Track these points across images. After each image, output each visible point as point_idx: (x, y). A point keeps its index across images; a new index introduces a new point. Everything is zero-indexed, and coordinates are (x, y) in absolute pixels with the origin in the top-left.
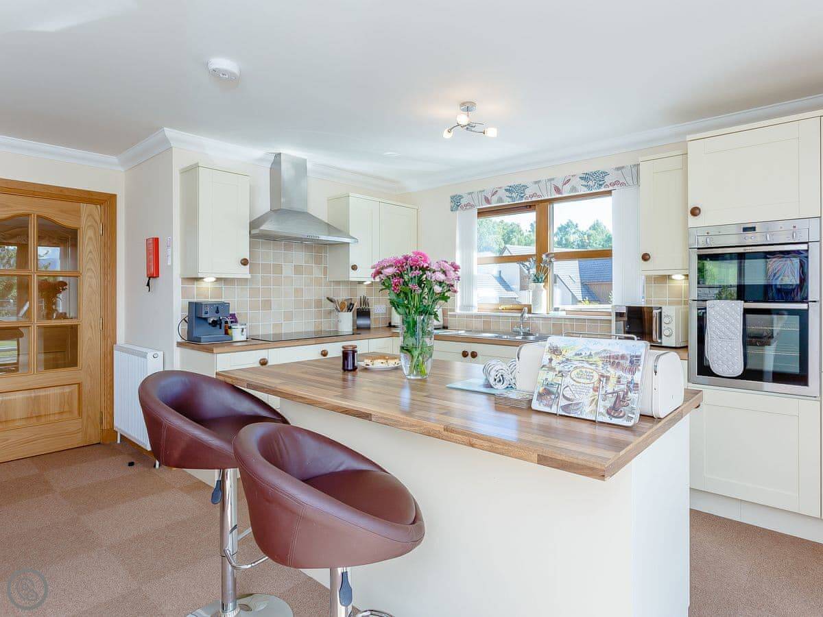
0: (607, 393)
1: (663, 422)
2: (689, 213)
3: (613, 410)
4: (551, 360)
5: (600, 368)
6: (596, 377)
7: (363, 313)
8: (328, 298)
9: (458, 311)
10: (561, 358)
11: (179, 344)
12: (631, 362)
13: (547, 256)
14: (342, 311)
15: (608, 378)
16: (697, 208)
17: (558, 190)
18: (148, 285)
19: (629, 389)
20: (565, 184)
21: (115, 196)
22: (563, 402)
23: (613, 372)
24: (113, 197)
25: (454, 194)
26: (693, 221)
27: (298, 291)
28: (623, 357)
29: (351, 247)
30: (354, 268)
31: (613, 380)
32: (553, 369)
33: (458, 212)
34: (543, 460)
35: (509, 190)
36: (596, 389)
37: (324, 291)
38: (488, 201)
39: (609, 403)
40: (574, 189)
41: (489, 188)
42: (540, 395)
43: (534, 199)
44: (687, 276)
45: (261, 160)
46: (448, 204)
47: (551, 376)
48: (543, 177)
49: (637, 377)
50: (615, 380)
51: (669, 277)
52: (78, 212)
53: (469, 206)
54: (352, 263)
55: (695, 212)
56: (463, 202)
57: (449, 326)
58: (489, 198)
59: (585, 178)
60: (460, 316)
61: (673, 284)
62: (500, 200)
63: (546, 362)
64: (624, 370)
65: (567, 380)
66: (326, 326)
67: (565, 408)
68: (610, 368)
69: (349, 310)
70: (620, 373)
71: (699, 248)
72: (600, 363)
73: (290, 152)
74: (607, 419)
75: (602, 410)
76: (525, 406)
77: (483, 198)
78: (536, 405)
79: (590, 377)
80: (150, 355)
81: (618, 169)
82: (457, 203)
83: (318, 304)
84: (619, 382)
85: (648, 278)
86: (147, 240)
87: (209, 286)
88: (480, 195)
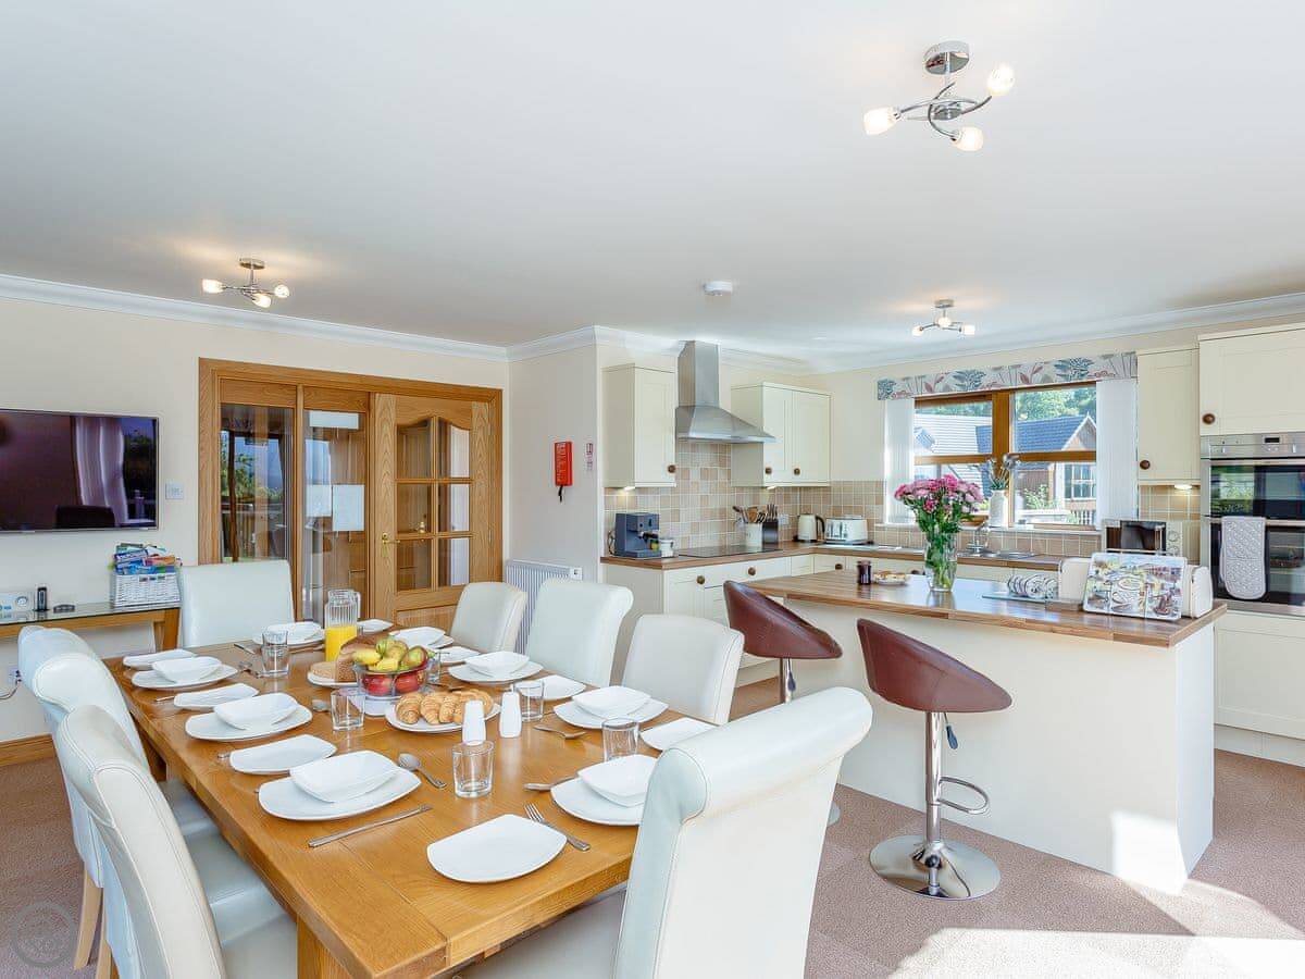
0: (1152, 597)
1: (1197, 621)
2: (1201, 420)
3: (1160, 609)
4: (1097, 572)
5: (1145, 578)
6: (1142, 585)
7: (770, 525)
8: (734, 508)
9: (887, 522)
10: (1106, 571)
11: (603, 560)
12: (1173, 573)
13: (1009, 457)
14: (752, 522)
15: (1152, 586)
16: (1209, 415)
17: (1025, 379)
18: (560, 493)
19: (1172, 594)
20: (1036, 372)
21: (501, 391)
22: (1113, 605)
23: (1156, 581)
24: (499, 393)
25: (883, 378)
26: (1206, 430)
27: (704, 499)
28: (1165, 569)
29: (766, 447)
30: (768, 471)
31: (1157, 587)
32: (1100, 579)
33: (887, 400)
34: (1117, 638)
35: (960, 377)
36: (1142, 594)
37: (728, 500)
38: (929, 389)
39: (1155, 604)
40: (1047, 378)
41: (931, 373)
42: (1090, 600)
43: (992, 389)
44: (1197, 487)
45: (671, 349)
46: (874, 390)
47: (1099, 585)
48: (1007, 363)
49: (1178, 584)
50: (1159, 587)
51: (1172, 487)
52: (469, 412)
53: (904, 394)
54: (766, 465)
55: (1208, 419)
56: (896, 389)
57: (875, 540)
58: (932, 386)
59: (1062, 366)
60: (891, 529)
61: (1177, 494)
62: (947, 388)
63: (1094, 573)
64: (1166, 579)
65: (1115, 587)
66: (731, 540)
67: (1114, 609)
68: (1153, 578)
69: (759, 521)
70: (1164, 581)
71: (1212, 459)
72: (1144, 574)
73: (704, 339)
74: (1155, 616)
75: (1148, 609)
76: (1076, 608)
77: (923, 385)
78: (1087, 607)
79: (1137, 585)
80: (572, 571)
81: (1105, 357)
82: (886, 389)
83: (723, 512)
84: (1162, 588)
85: (1143, 488)
86: (556, 444)
87: (627, 494)
88: (919, 382)
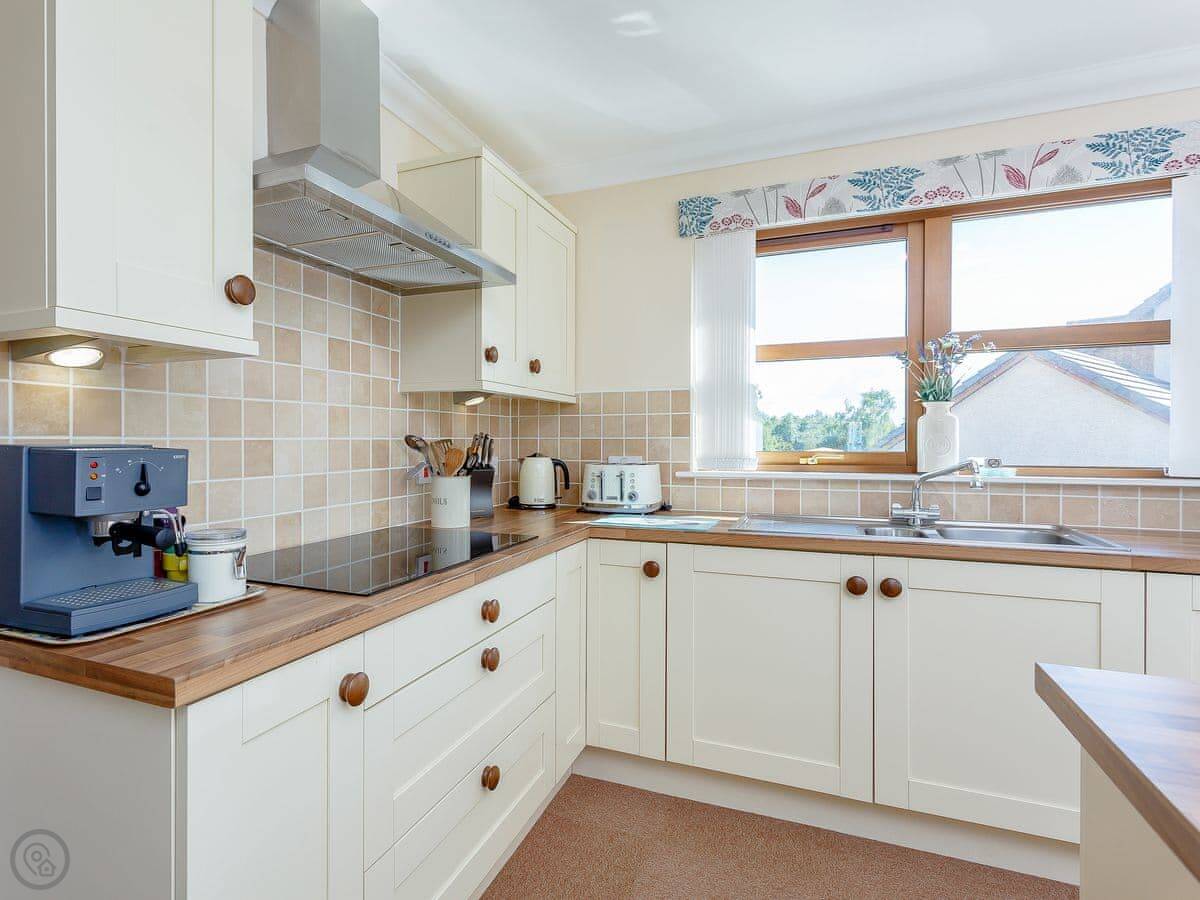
7: (482, 478)
8: (407, 440)
9: (695, 469)
14: (449, 474)
17: (1016, 177)
20: (1043, 163)
25: (691, 195)
30: (491, 355)
33: (699, 238)
35: (862, 181)
37: (393, 422)
38: (794, 208)
40: (1069, 173)
41: (799, 177)
43: (937, 202)
46: (669, 218)
48: (975, 146)
53: (734, 222)
54: (487, 342)
56: (719, 213)
57: (669, 506)
58: (801, 203)
59: (1107, 145)
60: (705, 481)
62: (835, 205)
69: (464, 469)
77: (782, 201)
82: (696, 216)
87: (69, 384)
88: (771, 197)
